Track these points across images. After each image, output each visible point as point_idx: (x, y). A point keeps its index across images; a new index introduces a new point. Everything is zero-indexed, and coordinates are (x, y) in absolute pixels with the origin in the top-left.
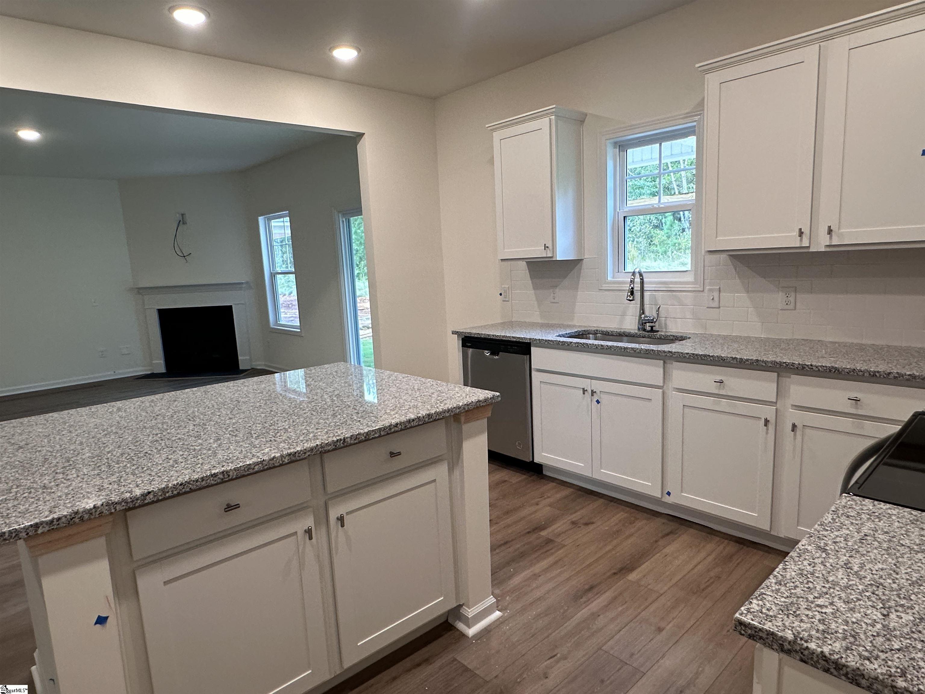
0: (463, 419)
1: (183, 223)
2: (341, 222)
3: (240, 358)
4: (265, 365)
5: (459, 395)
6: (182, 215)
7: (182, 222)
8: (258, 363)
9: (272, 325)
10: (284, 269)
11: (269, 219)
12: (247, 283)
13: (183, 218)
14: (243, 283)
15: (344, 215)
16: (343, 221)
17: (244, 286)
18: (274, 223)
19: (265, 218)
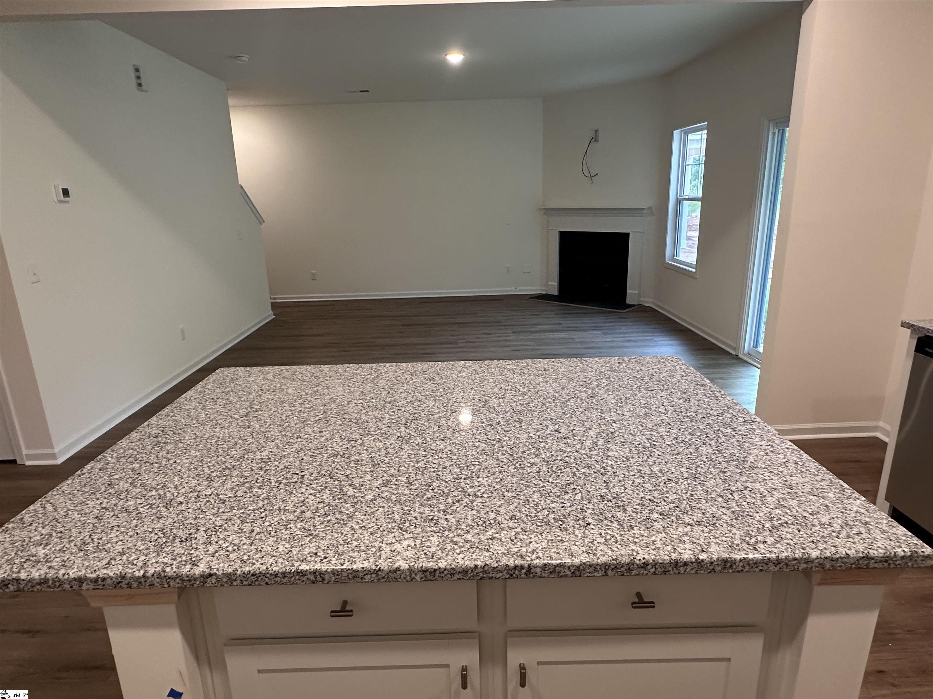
0: (816, 578)
1: (595, 141)
2: (770, 133)
3: (628, 291)
4: (653, 303)
5: (825, 519)
6: (596, 131)
7: (595, 139)
8: (645, 300)
9: (668, 260)
10: (693, 195)
11: (686, 133)
12: (650, 208)
13: (596, 136)
14: (643, 209)
15: (777, 125)
16: (774, 134)
17: (645, 211)
18: (691, 136)
19: (682, 131)
